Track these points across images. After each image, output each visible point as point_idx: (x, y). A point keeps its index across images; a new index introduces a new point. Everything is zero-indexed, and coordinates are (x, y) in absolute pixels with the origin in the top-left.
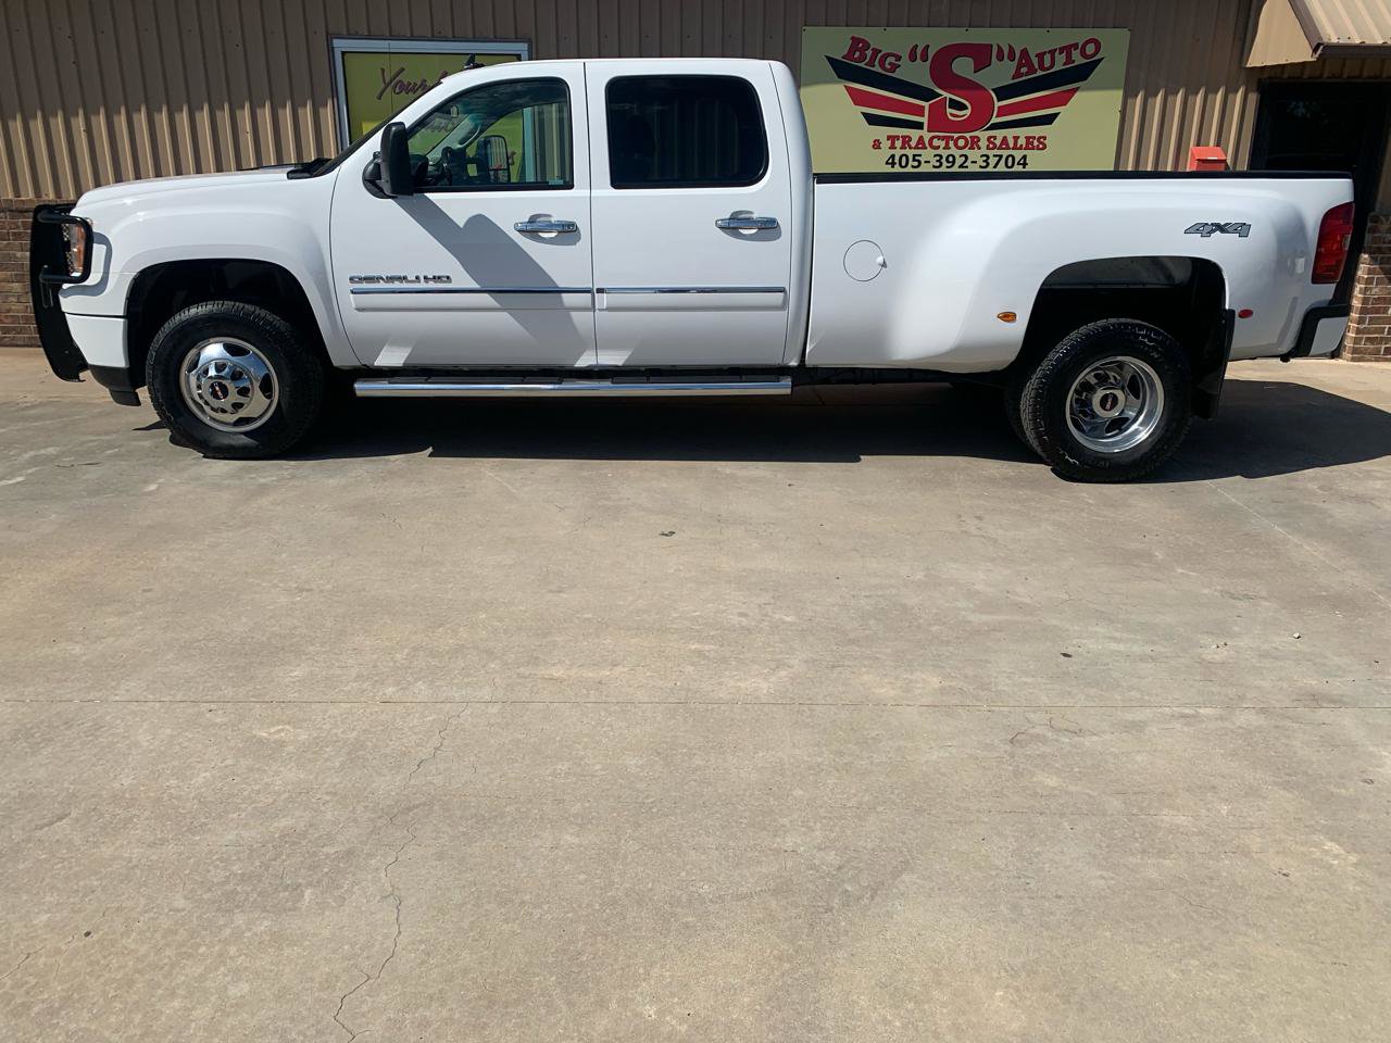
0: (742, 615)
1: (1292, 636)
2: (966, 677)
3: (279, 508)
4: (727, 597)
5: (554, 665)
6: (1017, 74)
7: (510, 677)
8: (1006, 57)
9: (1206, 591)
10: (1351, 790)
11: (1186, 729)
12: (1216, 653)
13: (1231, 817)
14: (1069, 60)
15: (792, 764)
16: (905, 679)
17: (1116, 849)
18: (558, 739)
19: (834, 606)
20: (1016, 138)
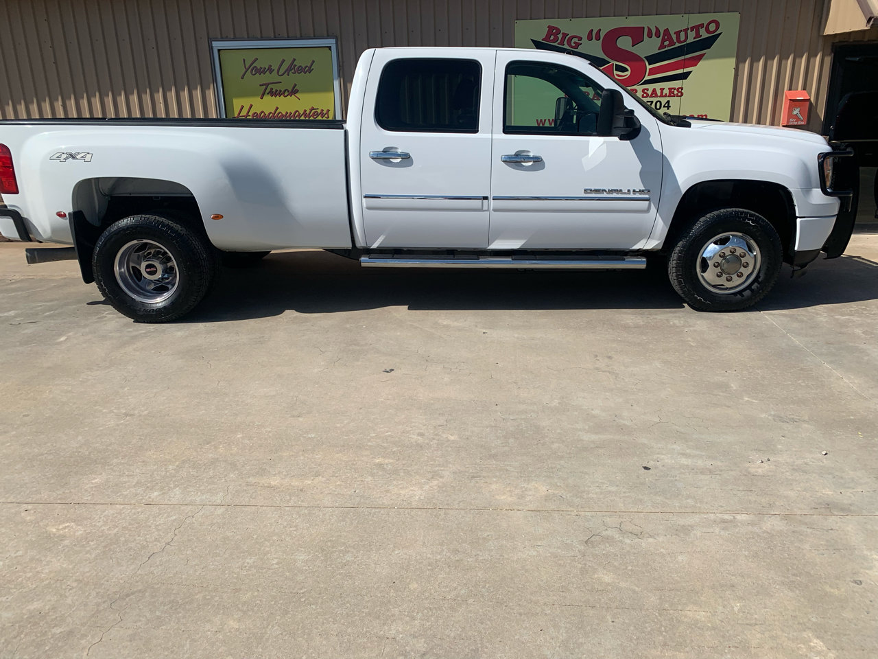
0: (421, 434)
1: (821, 453)
2: (567, 486)
3: (138, 353)
4: (413, 420)
5: (275, 475)
6: (662, 46)
7: (240, 485)
8: (654, 35)
9: (763, 416)
10: (843, 590)
11: (722, 533)
12: (759, 467)
13: (741, 614)
14: (698, 35)
15: (416, 560)
16: (522, 488)
17: (643, 641)
18: (255, 537)
19: (487, 427)
20: (662, 90)
